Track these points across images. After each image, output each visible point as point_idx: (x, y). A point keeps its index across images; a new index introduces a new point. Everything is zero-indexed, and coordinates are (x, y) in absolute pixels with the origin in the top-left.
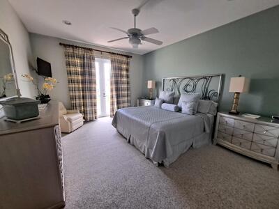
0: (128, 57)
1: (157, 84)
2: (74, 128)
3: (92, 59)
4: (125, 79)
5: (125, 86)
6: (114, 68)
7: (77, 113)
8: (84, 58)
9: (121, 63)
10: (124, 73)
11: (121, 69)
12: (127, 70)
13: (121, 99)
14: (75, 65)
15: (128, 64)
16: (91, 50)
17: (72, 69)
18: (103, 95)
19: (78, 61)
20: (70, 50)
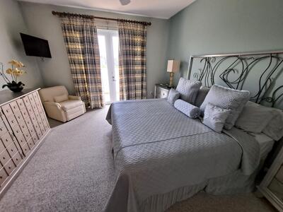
0: (144, 24)
1: (182, 66)
2: (70, 117)
3: (93, 31)
4: (138, 59)
5: (138, 68)
6: (124, 43)
7: (77, 100)
8: (83, 31)
9: (134, 34)
10: (138, 49)
11: (134, 44)
12: (143, 45)
13: (132, 85)
14: (73, 41)
15: (143, 35)
16: (91, 18)
17: (71, 46)
18: (112, 78)
19: (77, 35)
20: (66, 21)
